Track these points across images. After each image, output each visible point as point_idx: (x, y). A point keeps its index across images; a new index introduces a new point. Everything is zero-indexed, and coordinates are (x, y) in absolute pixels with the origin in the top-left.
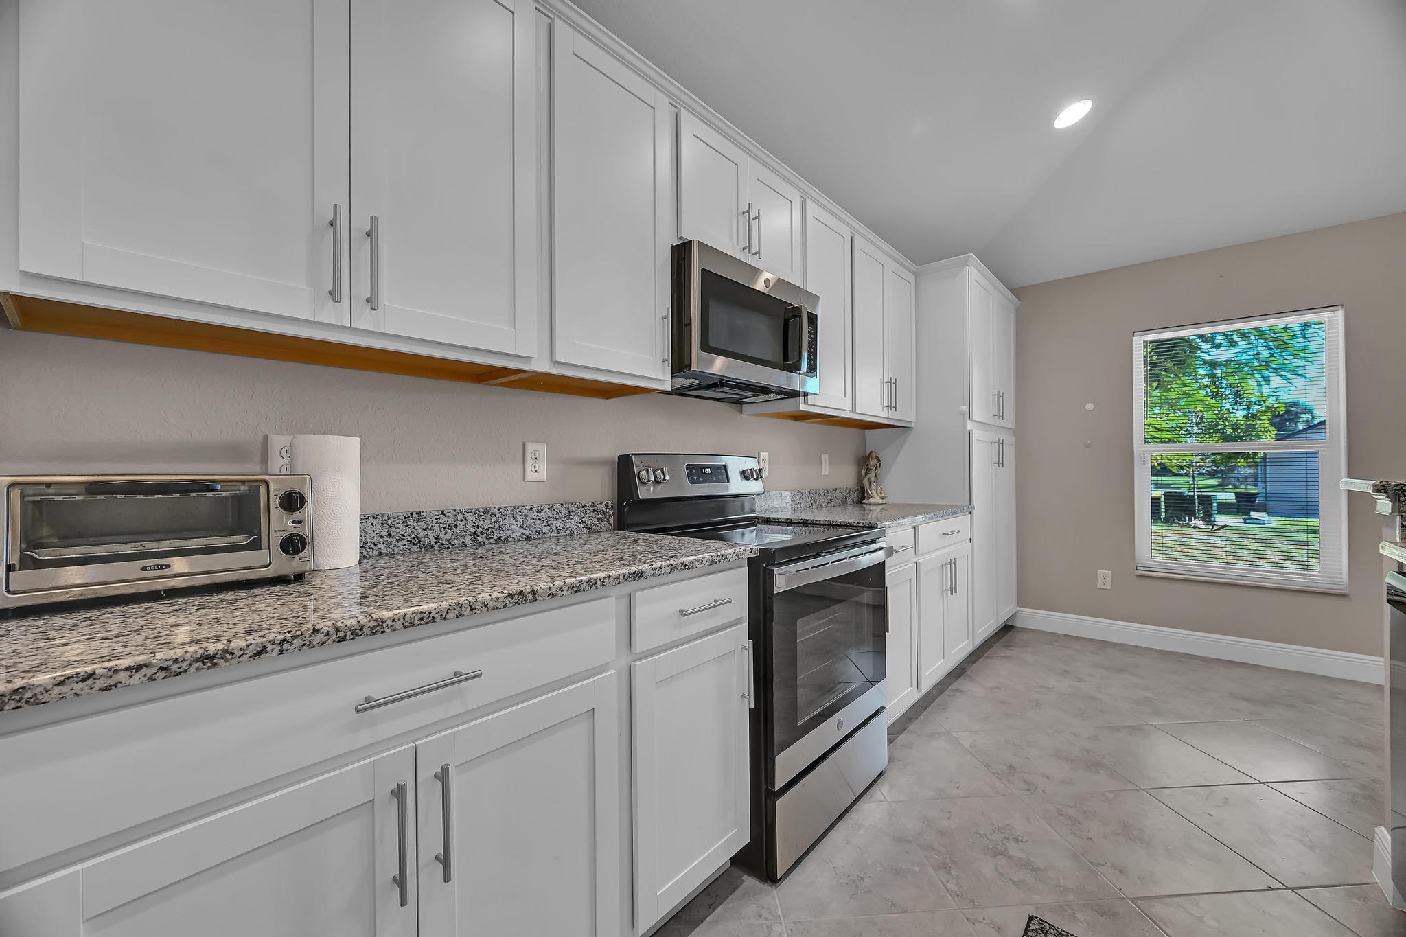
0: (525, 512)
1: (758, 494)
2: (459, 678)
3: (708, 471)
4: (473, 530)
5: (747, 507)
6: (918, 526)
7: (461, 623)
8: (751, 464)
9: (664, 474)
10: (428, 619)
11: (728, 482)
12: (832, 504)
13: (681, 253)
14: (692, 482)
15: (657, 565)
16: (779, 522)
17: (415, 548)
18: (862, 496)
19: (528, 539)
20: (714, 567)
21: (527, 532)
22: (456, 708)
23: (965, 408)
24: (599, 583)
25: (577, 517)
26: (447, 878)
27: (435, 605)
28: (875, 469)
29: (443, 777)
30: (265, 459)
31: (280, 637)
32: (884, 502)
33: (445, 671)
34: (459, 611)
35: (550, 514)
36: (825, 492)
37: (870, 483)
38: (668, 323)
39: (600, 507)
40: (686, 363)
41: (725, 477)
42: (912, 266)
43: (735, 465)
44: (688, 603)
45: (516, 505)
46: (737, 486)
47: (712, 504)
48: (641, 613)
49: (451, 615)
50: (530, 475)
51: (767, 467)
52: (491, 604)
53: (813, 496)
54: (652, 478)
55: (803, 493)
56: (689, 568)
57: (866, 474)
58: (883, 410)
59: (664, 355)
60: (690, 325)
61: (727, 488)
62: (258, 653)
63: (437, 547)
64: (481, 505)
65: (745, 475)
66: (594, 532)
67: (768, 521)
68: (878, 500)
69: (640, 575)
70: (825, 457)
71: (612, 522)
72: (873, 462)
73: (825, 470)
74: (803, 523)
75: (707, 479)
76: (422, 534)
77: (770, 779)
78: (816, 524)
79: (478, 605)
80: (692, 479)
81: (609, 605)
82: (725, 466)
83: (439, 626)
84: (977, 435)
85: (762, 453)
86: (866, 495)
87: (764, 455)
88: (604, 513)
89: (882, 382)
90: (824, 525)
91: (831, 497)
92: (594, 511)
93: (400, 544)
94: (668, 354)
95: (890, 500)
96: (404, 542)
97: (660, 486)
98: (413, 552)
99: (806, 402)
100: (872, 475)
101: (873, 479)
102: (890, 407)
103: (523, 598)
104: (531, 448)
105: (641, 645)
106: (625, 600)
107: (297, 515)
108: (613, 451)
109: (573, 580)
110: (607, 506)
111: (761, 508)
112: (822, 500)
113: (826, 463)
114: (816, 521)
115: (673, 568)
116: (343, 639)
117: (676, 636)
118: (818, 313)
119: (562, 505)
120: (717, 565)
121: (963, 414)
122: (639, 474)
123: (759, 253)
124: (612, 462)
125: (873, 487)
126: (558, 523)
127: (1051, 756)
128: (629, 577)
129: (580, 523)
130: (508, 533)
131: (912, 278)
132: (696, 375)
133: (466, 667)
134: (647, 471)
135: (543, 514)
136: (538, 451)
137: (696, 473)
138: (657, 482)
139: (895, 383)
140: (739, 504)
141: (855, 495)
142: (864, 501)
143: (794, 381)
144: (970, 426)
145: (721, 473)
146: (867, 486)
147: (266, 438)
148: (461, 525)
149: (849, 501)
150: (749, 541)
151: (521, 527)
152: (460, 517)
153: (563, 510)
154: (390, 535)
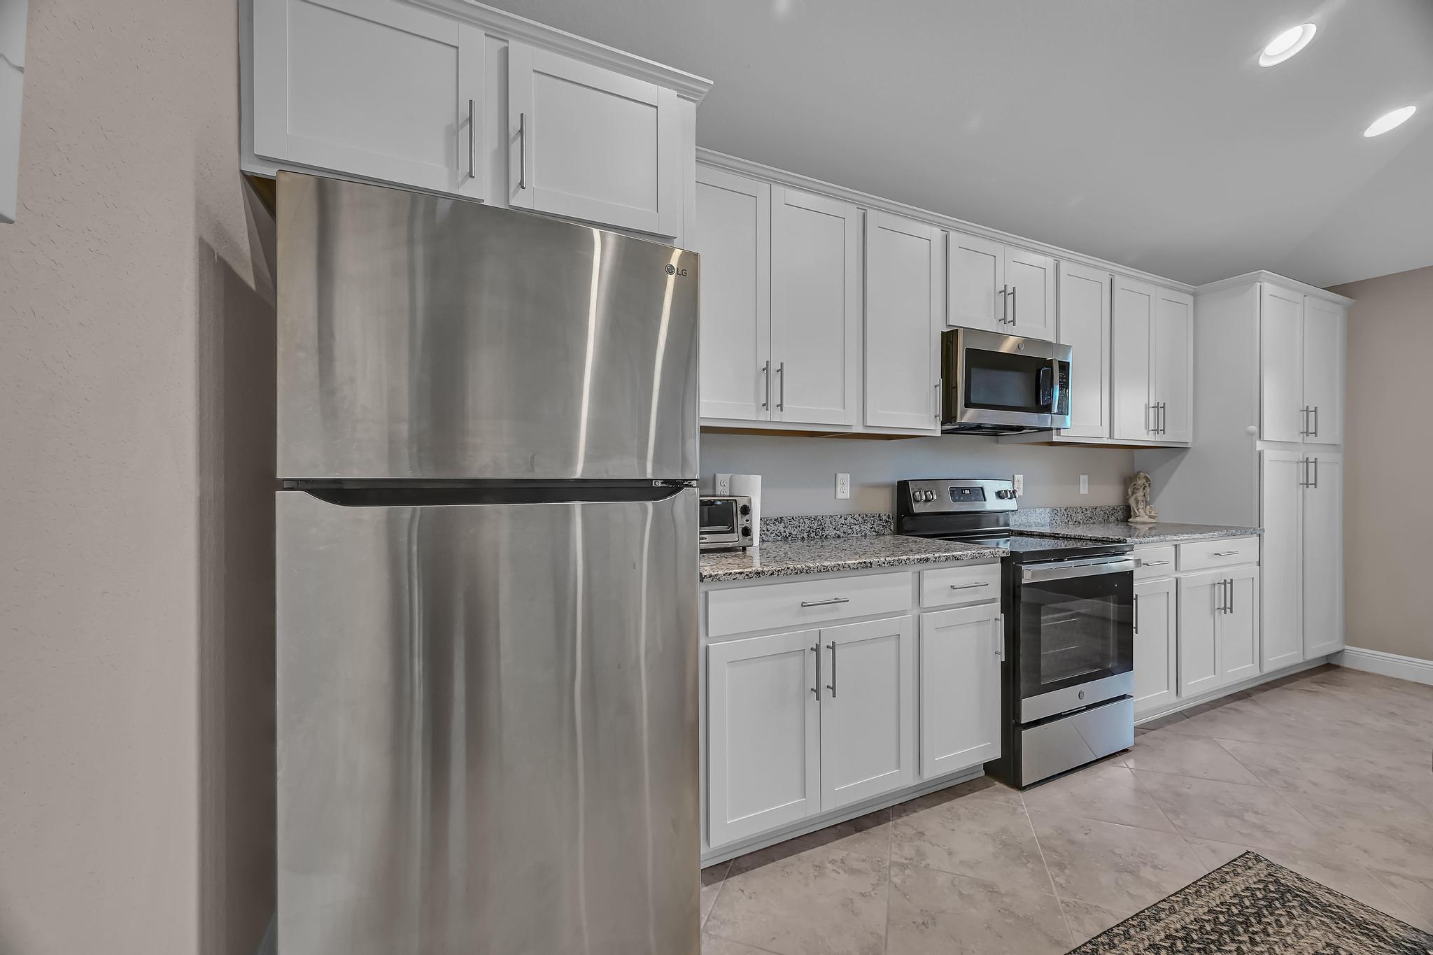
0: (837, 519)
1: (1013, 511)
2: (837, 601)
3: (968, 492)
4: (809, 529)
5: (1002, 521)
6: (1180, 545)
7: (839, 574)
8: (1006, 486)
9: (932, 494)
10: (826, 570)
11: (985, 501)
12: (1092, 521)
13: (949, 339)
14: (955, 501)
15: (937, 555)
16: (1031, 535)
17: (779, 538)
18: (1126, 515)
19: (839, 537)
20: (975, 561)
21: (838, 533)
22: (834, 616)
23: (1254, 428)
24: (903, 562)
25: (869, 524)
26: (834, 696)
27: (829, 563)
28: (1144, 489)
29: (833, 647)
30: (714, 488)
31: (778, 569)
32: (1154, 521)
33: (830, 596)
34: (839, 568)
35: (852, 521)
36: (1084, 510)
37: (1137, 502)
38: (939, 390)
39: (884, 518)
40: (953, 415)
41: (982, 497)
42: (1190, 288)
43: (991, 487)
44: (957, 582)
45: (832, 514)
46: (992, 504)
47: (969, 518)
48: (927, 584)
49: (835, 569)
50: (840, 495)
51: (1022, 488)
52: (852, 567)
53: (1069, 514)
54: (924, 497)
55: (1059, 511)
56: (958, 559)
57: (1133, 493)
58: (1148, 434)
59: (936, 412)
60: (956, 387)
61: (984, 505)
62: (771, 574)
63: (790, 538)
64: (813, 515)
65: (1000, 495)
66: (880, 535)
67: (1021, 534)
68: (1146, 519)
69: (927, 560)
70: (1084, 478)
71: (892, 528)
72: (1141, 482)
73: (1084, 489)
74: (1054, 537)
75: (967, 498)
76: (782, 530)
77: (1017, 715)
78: (1067, 538)
79: (846, 566)
80: (954, 498)
81: (908, 576)
82: (982, 488)
83: (830, 574)
84: (1270, 455)
85: (1016, 476)
86: (1132, 513)
87: (1019, 477)
88: (887, 522)
89: (1147, 407)
90: (1075, 539)
91: (1092, 515)
92: (880, 520)
93: (772, 535)
94: (939, 411)
95: (1161, 519)
96: (774, 535)
97: (929, 504)
98: (778, 541)
99: (1058, 434)
100: (1140, 494)
101: (1140, 499)
102: (1157, 430)
103: (867, 566)
104: (840, 476)
105: (926, 603)
106: (918, 574)
107: (747, 517)
108: (895, 477)
109: (890, 558)
110: (889, 518)
111: (1015, 523)
112: (1080, 517)
113: (1084, 483)
114: (1067, 535)
115: (947, 558)
116: (797, 573)
117: (949, 602)
118: (1070, 360)
119: (860, 515)
120: (977, 560)
121: (1251, 434)
122: (914, 494)
123: (1014, 321)
124: (893, 485)
125: (1140, 506)
126: (857, 527)
127: (1329, 772)
128: (920, 560)
129: (871, 528)
130: (828, 532)
131: (1189, 300)
132: (960, 424)
133: (841, 596)
134: (920, 492)
135: (847, 521)
136: (844, 480)
137: (957, 493)
138: (927, 500)
139: (1164, 407)
140: (995, 518)
141: (1120, 513)
142: (1130, 520)
143: (1046, 420)
144: (1259, 446)
145: (980, 493)
146: (1133, 505)
147: (715, 475)
148: (802, 525)
149: (1112, 519)
150: (1004, 547)
151: (835, 529)
152: (802, 521)
153: (860, 519)
154: (767, 530)
